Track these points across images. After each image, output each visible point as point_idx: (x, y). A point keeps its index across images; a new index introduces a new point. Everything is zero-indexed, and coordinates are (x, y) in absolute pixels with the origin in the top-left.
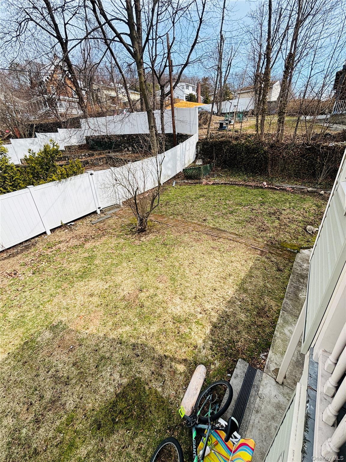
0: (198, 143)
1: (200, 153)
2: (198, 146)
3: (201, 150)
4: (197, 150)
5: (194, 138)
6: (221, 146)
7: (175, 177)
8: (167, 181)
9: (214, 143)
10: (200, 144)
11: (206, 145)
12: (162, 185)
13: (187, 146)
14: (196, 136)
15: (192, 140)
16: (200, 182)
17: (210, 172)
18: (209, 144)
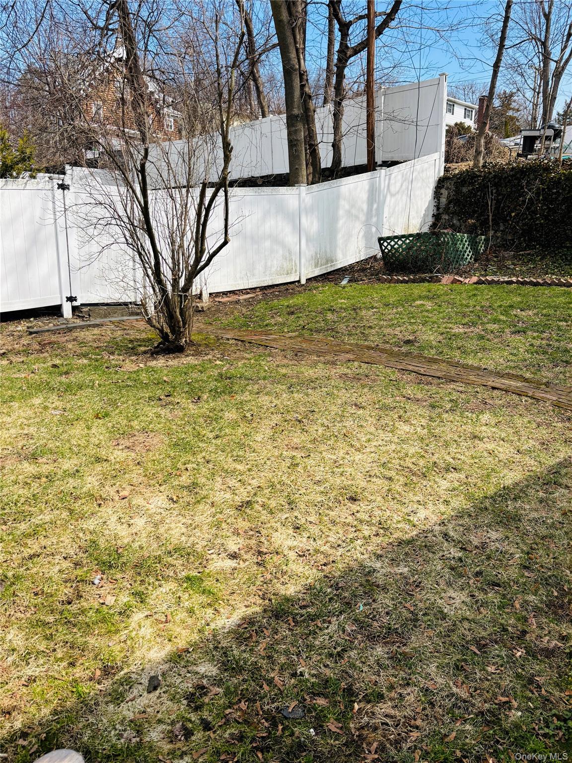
0: (441, 183)
1: (447, 210)
2: (443, 191)
4: (439, 203)
5: (426, 165)
6: (519, 183)
7: (351, 267)
8: (324, 275)
9: (495, 176)
10: (447, 184)
11: (466, 183)
12: (303, 282)
13: (392, 181)
14: (437, 161)
15: (418, 167)
16: (430, 277)
17: (476, 260)
18: (476, 179)
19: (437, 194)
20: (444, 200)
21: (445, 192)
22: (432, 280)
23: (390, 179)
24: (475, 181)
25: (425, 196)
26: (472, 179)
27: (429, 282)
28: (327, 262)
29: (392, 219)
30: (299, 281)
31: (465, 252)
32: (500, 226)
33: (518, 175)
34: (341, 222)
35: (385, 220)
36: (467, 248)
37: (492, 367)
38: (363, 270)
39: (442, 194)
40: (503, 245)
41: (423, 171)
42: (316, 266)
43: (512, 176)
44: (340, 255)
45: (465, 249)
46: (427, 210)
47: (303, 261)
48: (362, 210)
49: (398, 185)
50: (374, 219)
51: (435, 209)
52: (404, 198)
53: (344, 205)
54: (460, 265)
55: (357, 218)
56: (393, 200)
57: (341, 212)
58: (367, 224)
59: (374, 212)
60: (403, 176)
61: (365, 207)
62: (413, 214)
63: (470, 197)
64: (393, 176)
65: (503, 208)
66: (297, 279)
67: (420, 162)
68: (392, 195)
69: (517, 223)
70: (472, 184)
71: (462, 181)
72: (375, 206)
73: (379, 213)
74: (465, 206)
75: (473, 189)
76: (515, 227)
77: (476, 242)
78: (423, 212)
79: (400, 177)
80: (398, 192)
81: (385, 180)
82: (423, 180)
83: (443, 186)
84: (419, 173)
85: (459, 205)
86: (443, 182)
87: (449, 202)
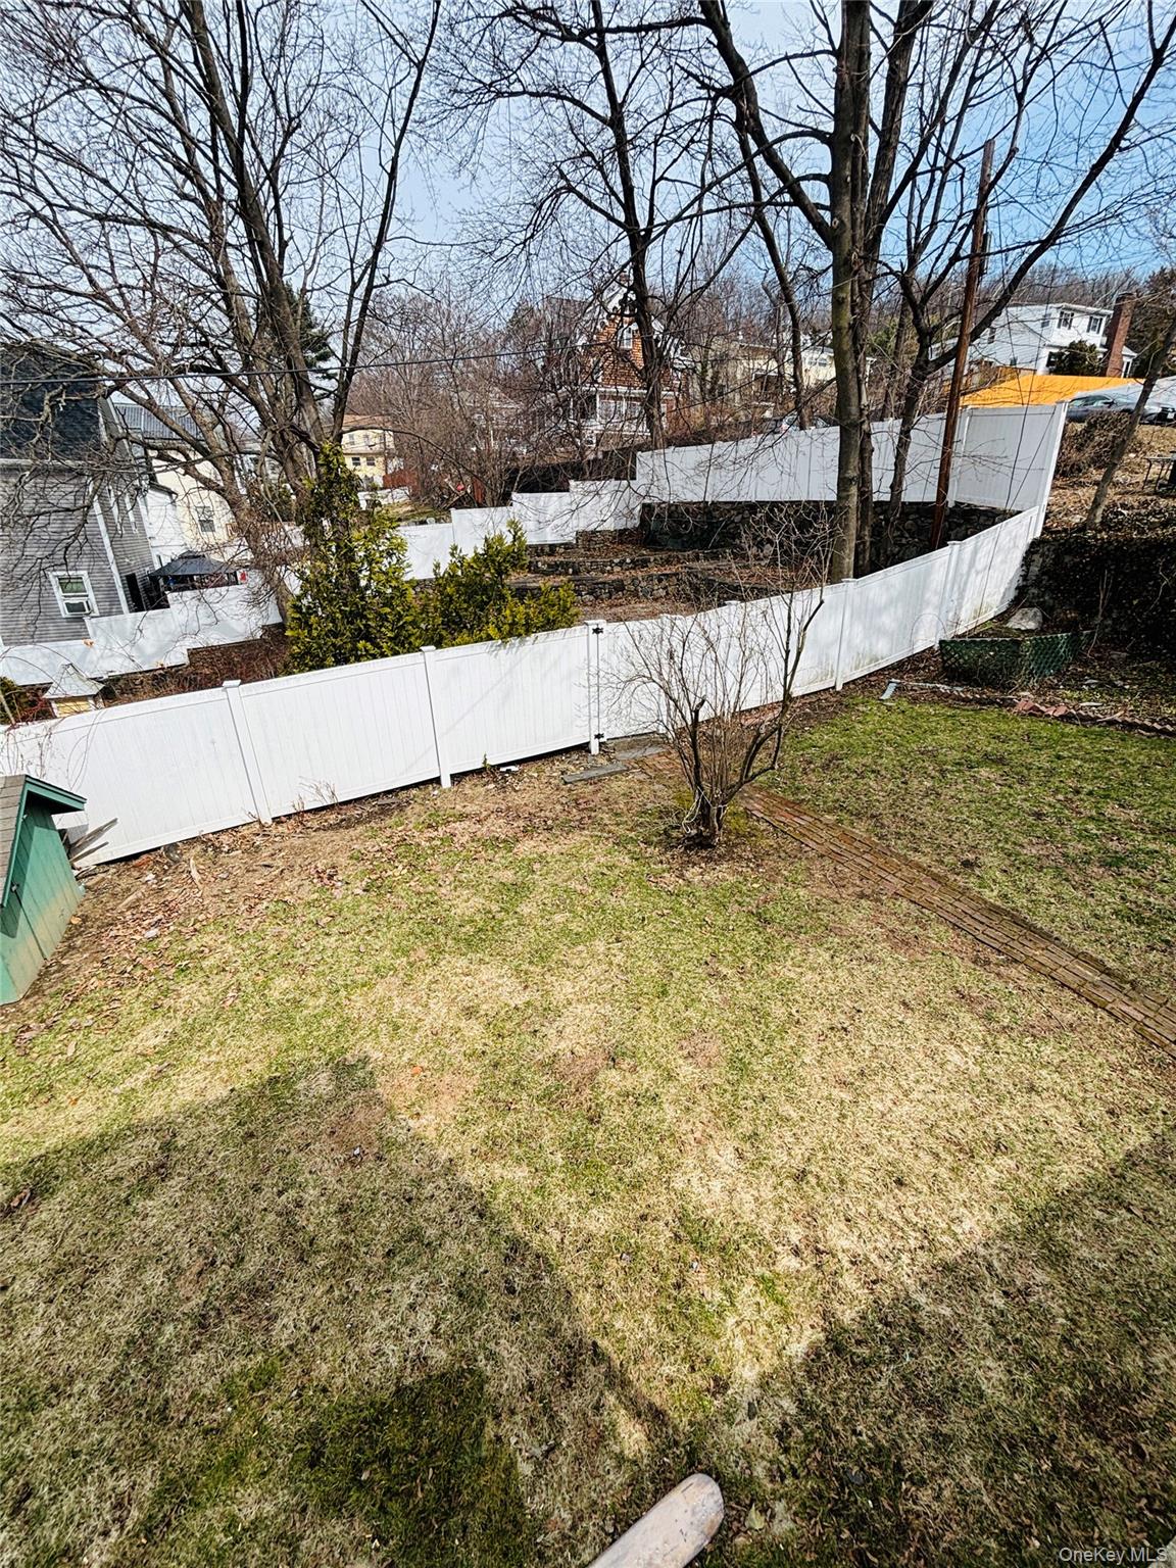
0: (1034, 546)
1: (1037, 583)
2: (1036, 557)
3: (1043, 571)
4: (1028, 572)
8: (865, 676)
10: (1044, 549)
14: (1034, 518)
19: (1027, 561)
20: (1035, 569)
21: (1038, 560)
30: (834, 688)
33: (1153, 550)
37: (1065, 939)
38: (915, 670)
51: (1022, 579)
54: (1045, 675)
65: (1121, 592)
66: (832, 685)
69: (1139, 613)
74: (1064, 582)
76: (1135, 618)
83: (1038, 551)
85: (1055, 579)
87: (1042, 573)
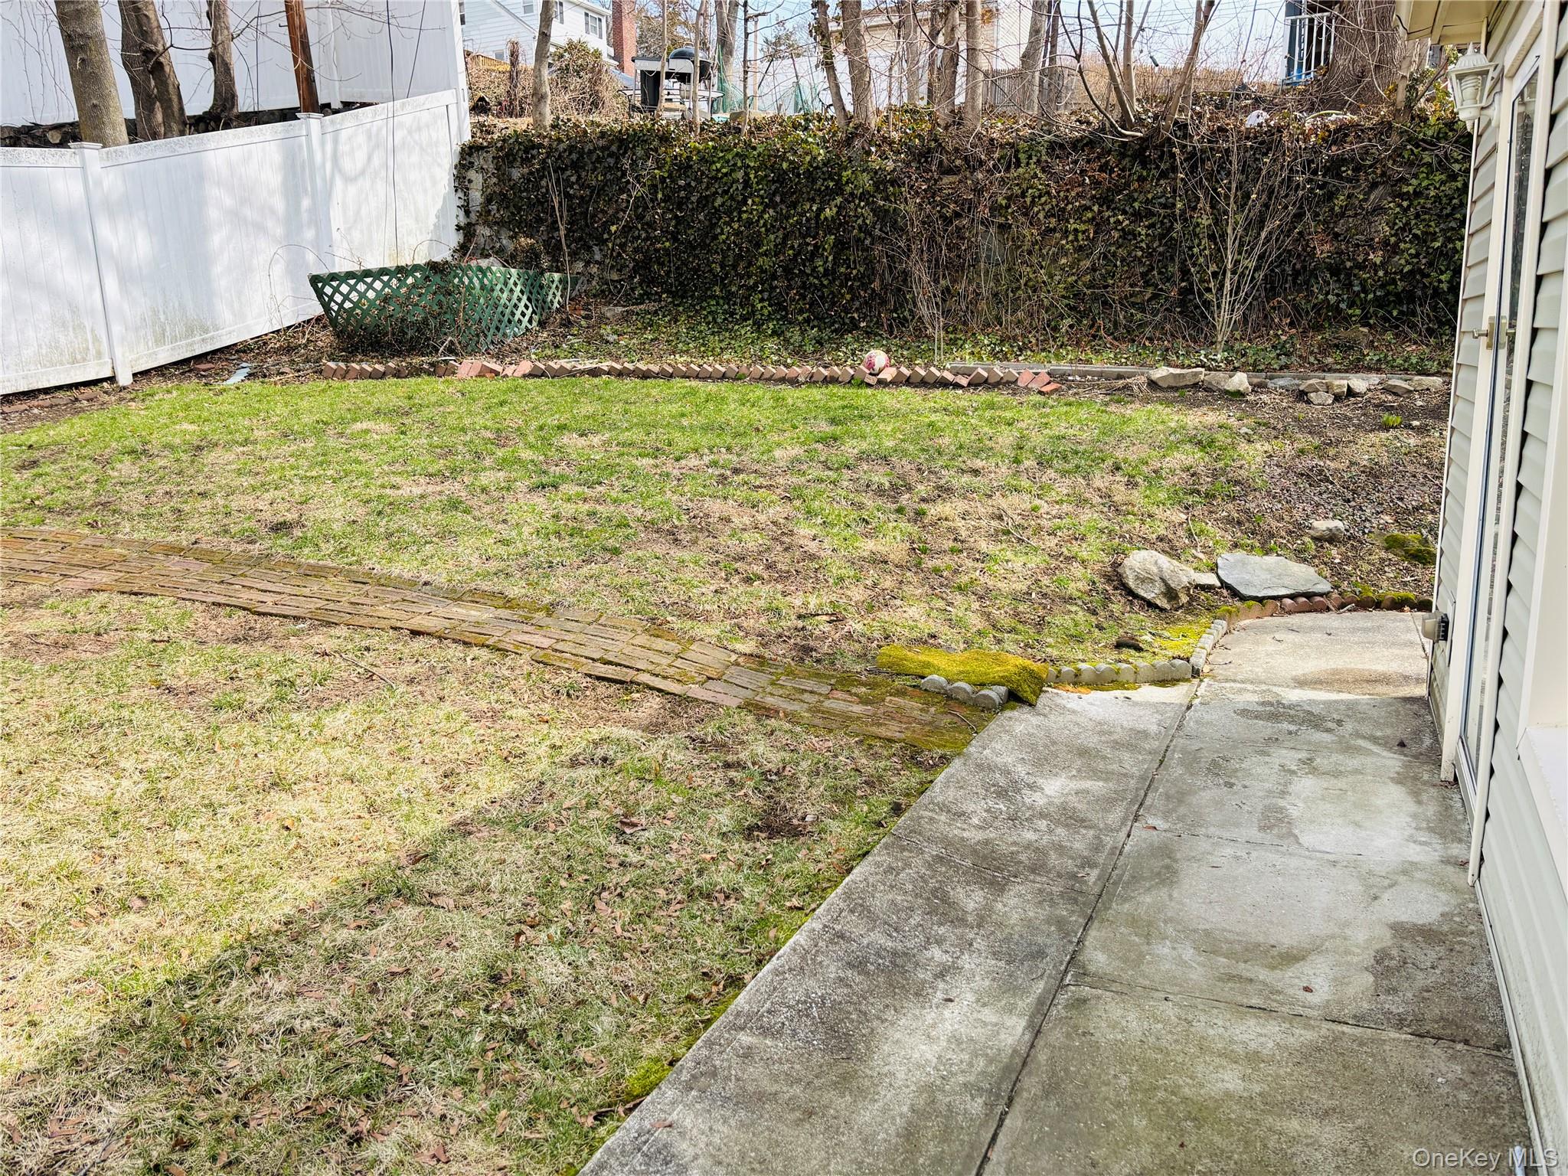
0: (468, 154)
1: (484, 217)
2: (472, 174)
4: (467, 201)
5: (425, 117)
6: (616, 163)
7: (261, 342)
8: (185, 362)
9: (571, 149)
10: (479, 160)
11: (515, 159)
12: (125, 379)
13: (343, 148)
14: (453, 109)
15: (407, 119)
16: (432, 364)
17: (542, 324)
18: (535, 152)
19: (461, 182)
20: (477, 197)
21: (476, 178)
22: (434, 370)
23: (336, 141)
24: (533, 157)
25: (434, 183)
26: (526, 151)
27: (429, 374)
28: (190, 331)
29: (356, 235)
30: (112, 379)
31: (516, 306)
32: (592, 252)
33: (614, 148)
34: (216, 239)
35: (336, 235)
36: (519, 300)
37: (441, 579)
38: (289, 349)
39: (470, 181)
40: (603, 291)
41: (419, 129)
42: (160, 339)
43: (603, 149)
44: (224, 313)
45: (514, 300)
46: (442, 214)
47: (117, 329)
48: (273, 212)
49: (361, 156)
50: (309, 234)
51: (462, 213)
52: (380, 186)
53: (218, 200)
54: (505, 335)
55: (260, 228)
56: (352, 190)
57: (213, 214)
58: (291, 244)
59: (305, 216)
60: (369, 138)
61: (279, 204)
62: (406, 223)
63: (526, 190)
64: (344, 135)
65: (593, 216)
66: (109, 374)
67: (409, 109)
68: (349, 180)
69: (622, 246)
70: (526, 161)
71: (507, 155)
72: (306, 203)
73: (320, 219)
74: (519, 209)
75: (531, 173)
76: (619, 254)
77: (541, 287)
78: (433, 220)
79: (361, 139)
80: (363, 173)
81: (323, 144)
82: (422, 149)
83: (472, 163)
84: (410, 132)
85: (507, 207)
86: (470, 155)
87: (489, 200)
